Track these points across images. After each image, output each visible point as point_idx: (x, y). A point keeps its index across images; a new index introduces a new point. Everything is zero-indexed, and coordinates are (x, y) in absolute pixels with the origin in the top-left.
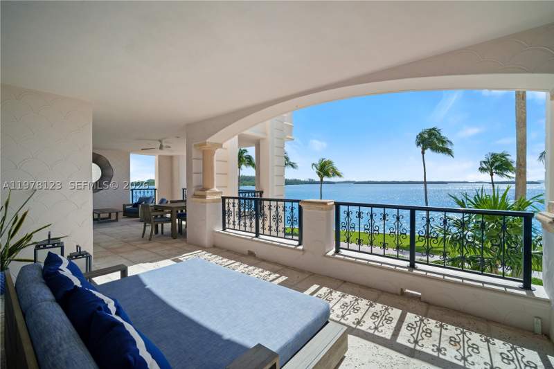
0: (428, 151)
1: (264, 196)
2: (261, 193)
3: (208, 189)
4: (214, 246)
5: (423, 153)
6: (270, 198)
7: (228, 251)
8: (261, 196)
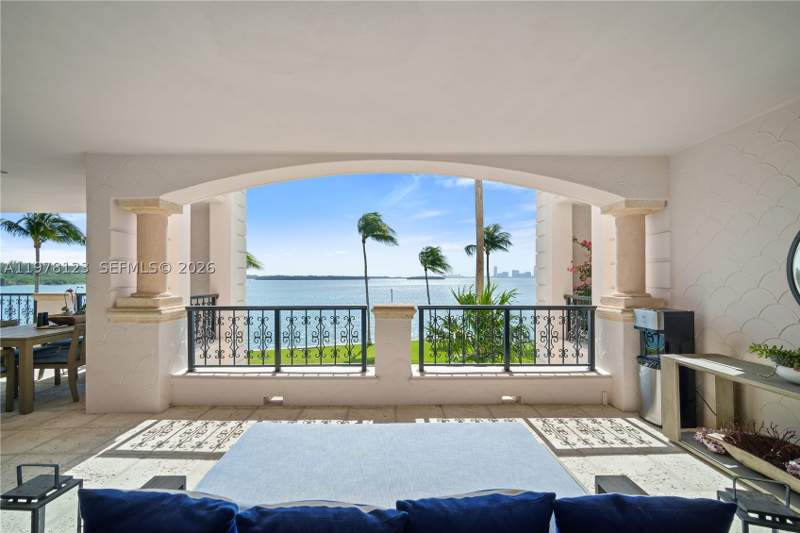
0: (369, 240)
1: (219, 303)
2: (215, 298)
3: (158, 293)
4: (172, 406)
5: (364, 242)
6: (232, 305)
7: (214, 407)
8: (214, 303)
